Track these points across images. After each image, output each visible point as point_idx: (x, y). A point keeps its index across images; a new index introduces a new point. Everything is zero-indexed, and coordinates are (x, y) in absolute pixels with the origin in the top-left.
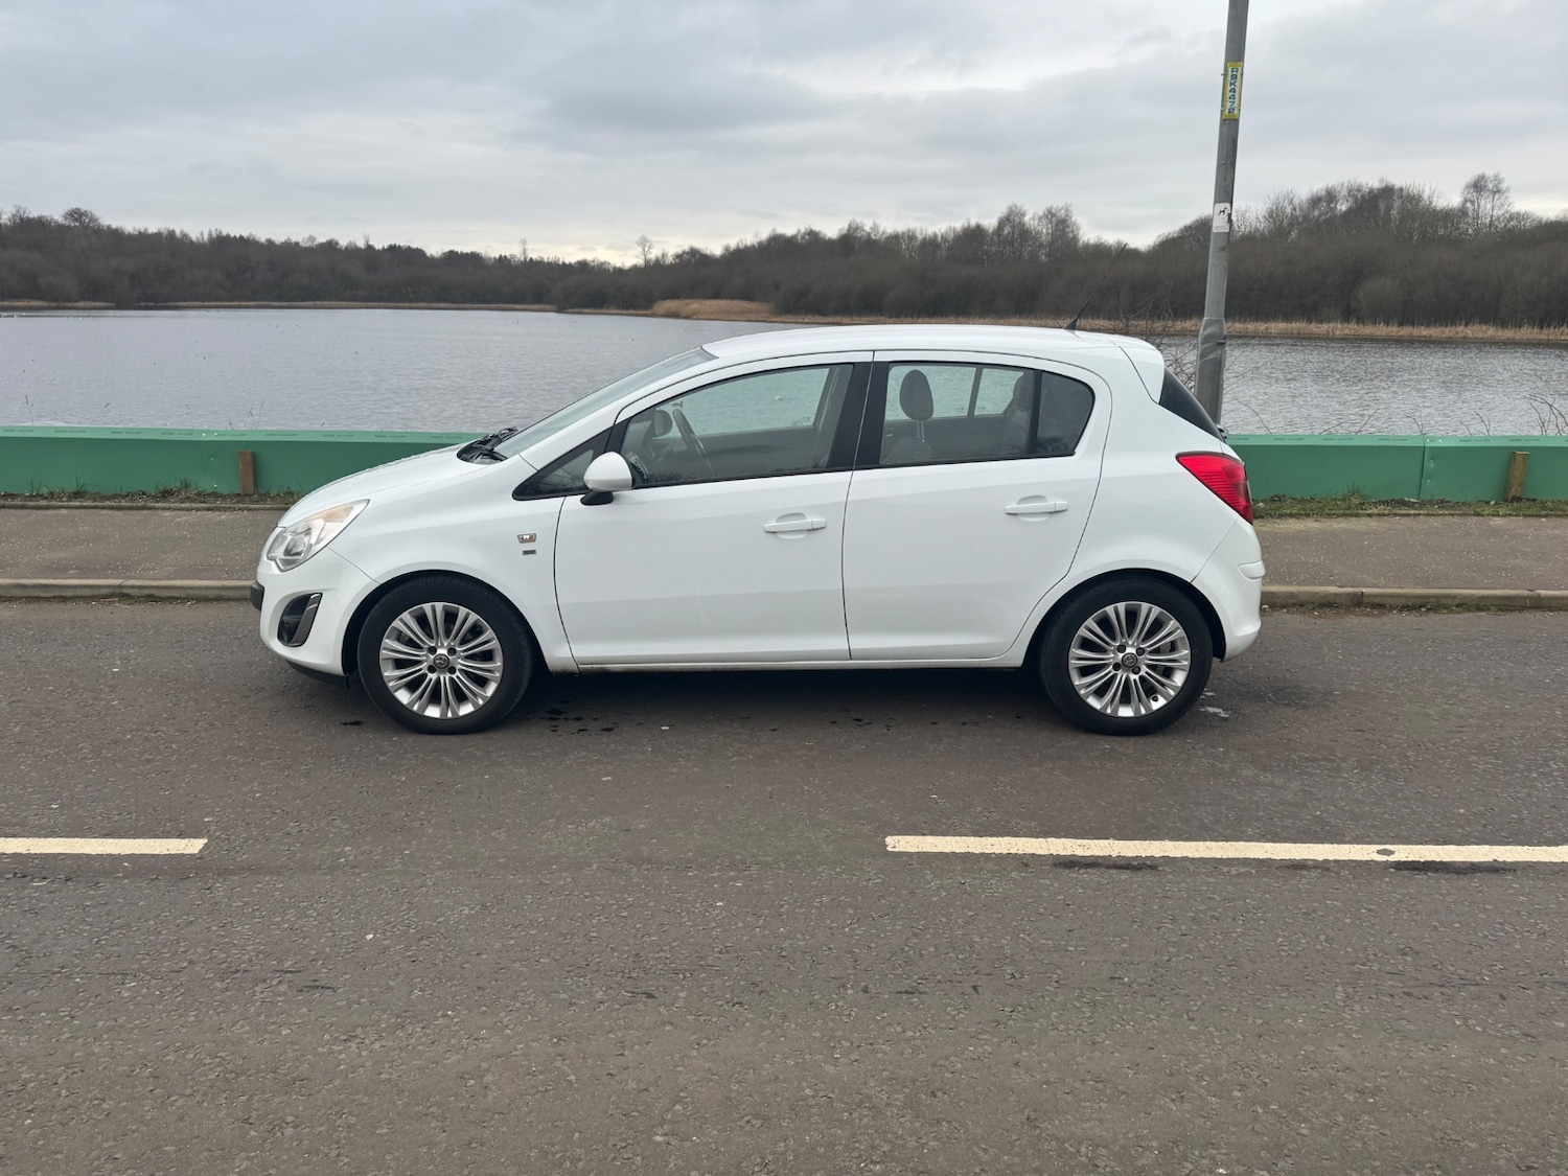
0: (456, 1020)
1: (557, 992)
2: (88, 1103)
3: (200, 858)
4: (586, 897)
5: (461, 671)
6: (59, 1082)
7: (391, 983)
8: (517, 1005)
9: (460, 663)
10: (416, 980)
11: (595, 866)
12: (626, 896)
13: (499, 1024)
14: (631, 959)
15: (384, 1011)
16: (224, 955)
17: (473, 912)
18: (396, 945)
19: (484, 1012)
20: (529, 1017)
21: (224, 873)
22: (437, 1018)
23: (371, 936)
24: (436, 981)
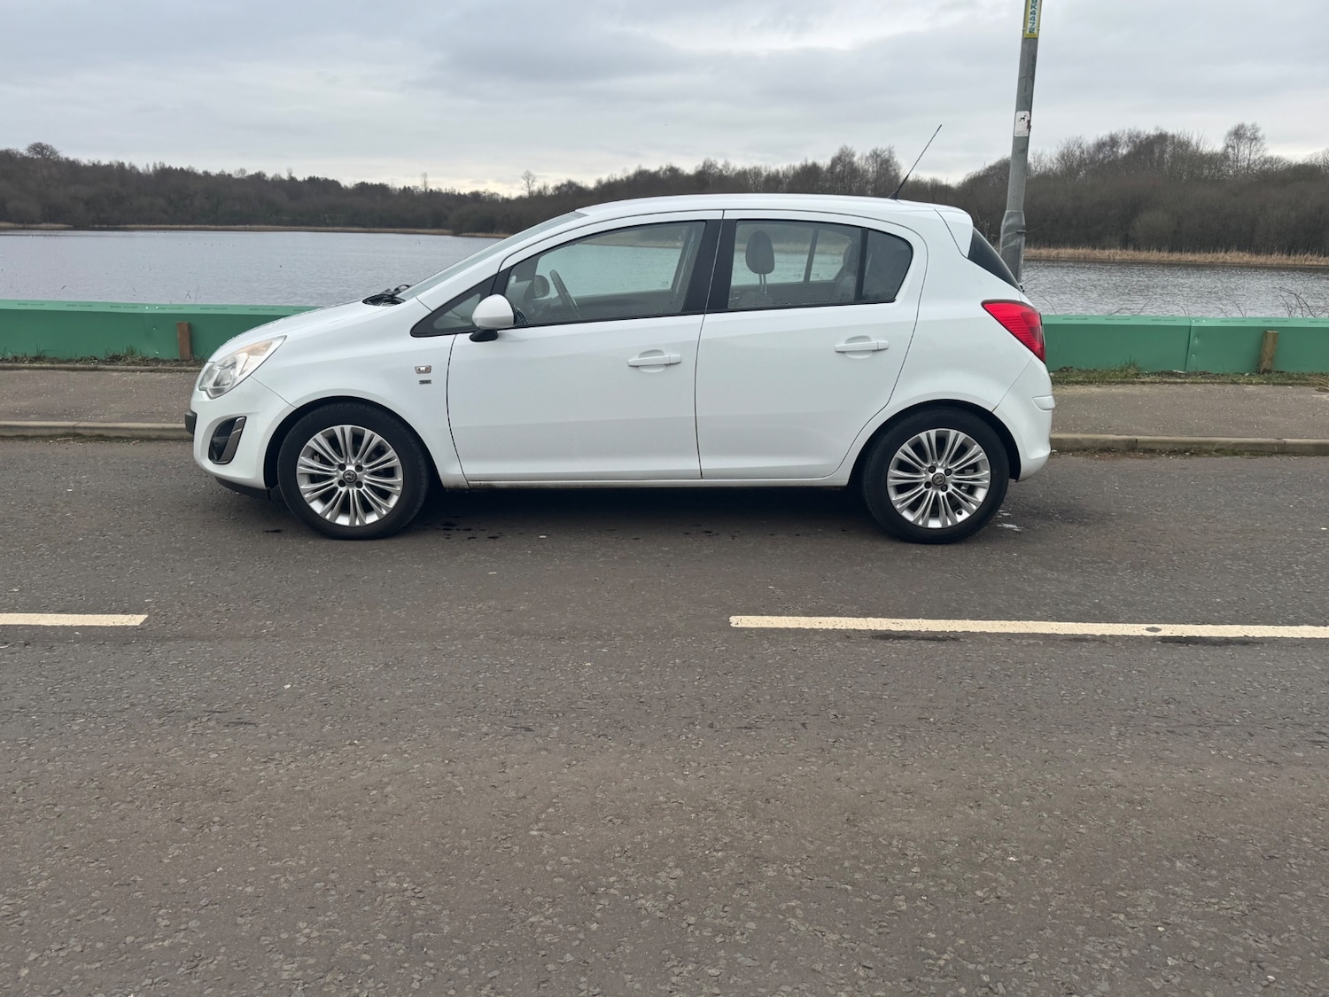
0: (361, 747)
1: (449, 727)
2: (41, 808)
3: (141, 629)
4: (474, 659)
5: (367, 485)
6: (17, 792)
7: (306, 720)
8: (414, 736)
9: (366, 478)
10: (327, 718)
11: (482, 637)
12: (508, 658)
13: (398, 750)
14: (512, 703)
15: (299, 741)
16: (161, 700)
17: (377, 669)
18: (310, 692)
19: (386, 741)
20: (425, 745)
21: (161, 640)
22: (346, 746)
23: (289, 686)
24: (345, 719)
